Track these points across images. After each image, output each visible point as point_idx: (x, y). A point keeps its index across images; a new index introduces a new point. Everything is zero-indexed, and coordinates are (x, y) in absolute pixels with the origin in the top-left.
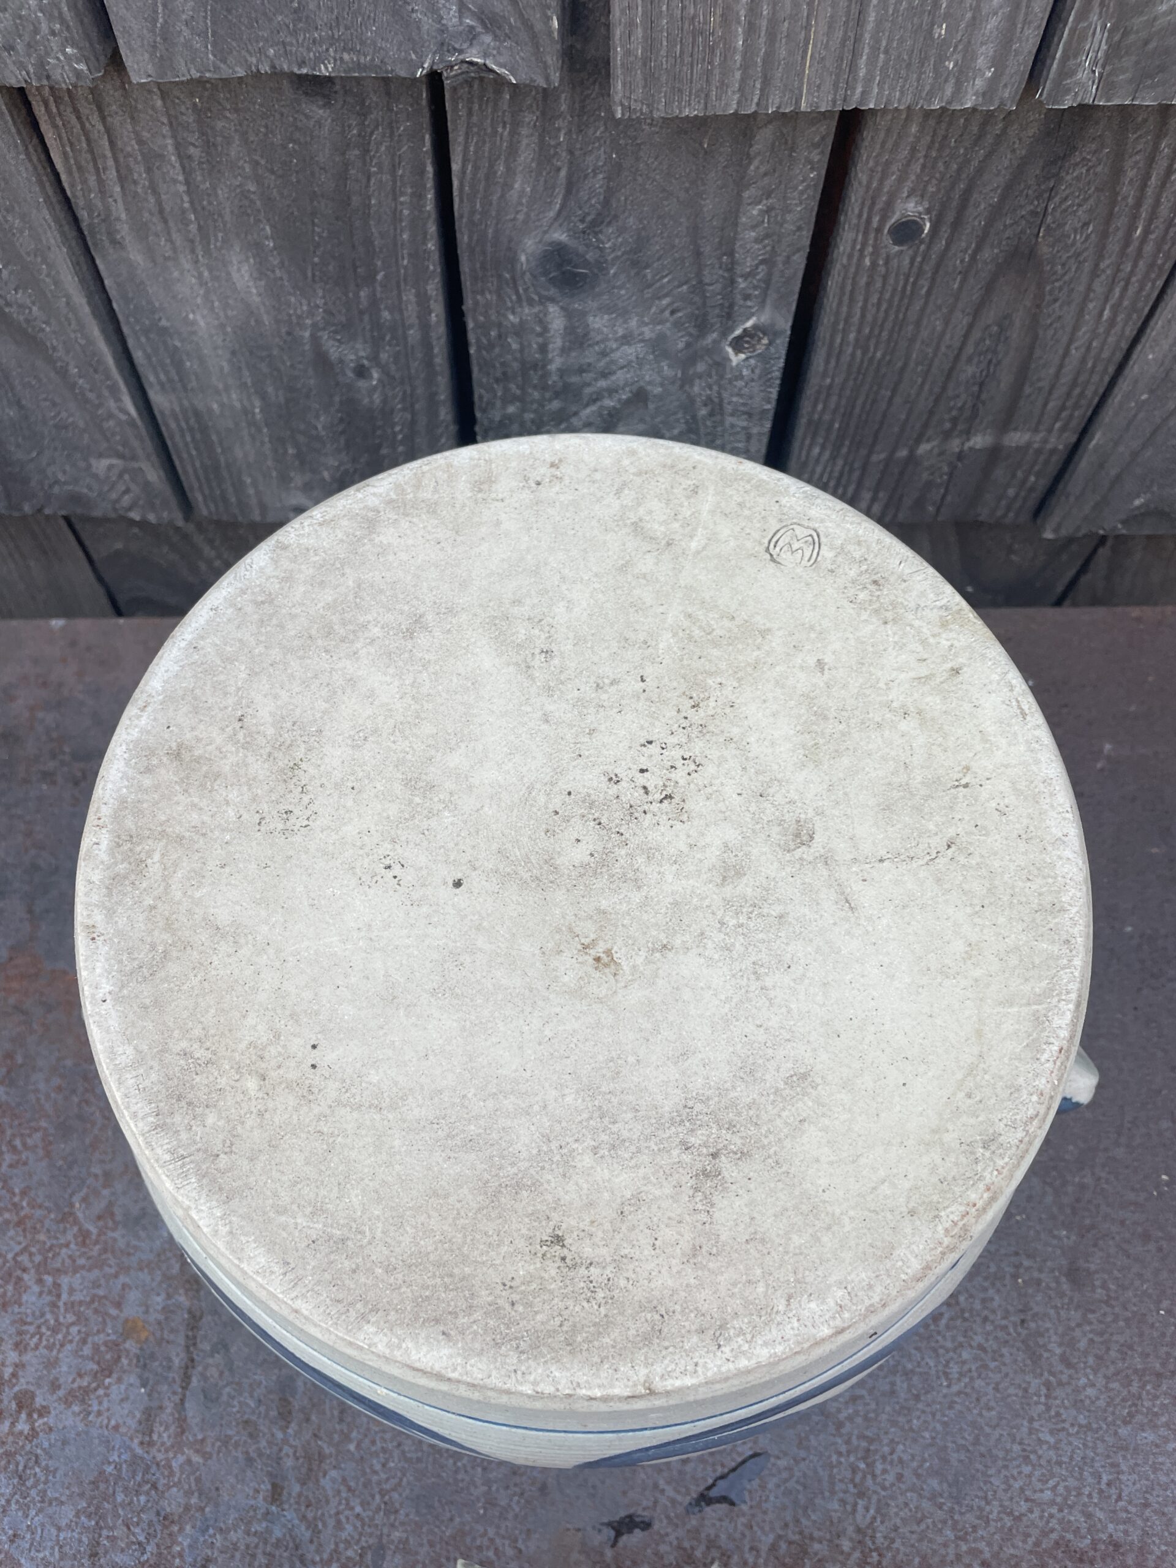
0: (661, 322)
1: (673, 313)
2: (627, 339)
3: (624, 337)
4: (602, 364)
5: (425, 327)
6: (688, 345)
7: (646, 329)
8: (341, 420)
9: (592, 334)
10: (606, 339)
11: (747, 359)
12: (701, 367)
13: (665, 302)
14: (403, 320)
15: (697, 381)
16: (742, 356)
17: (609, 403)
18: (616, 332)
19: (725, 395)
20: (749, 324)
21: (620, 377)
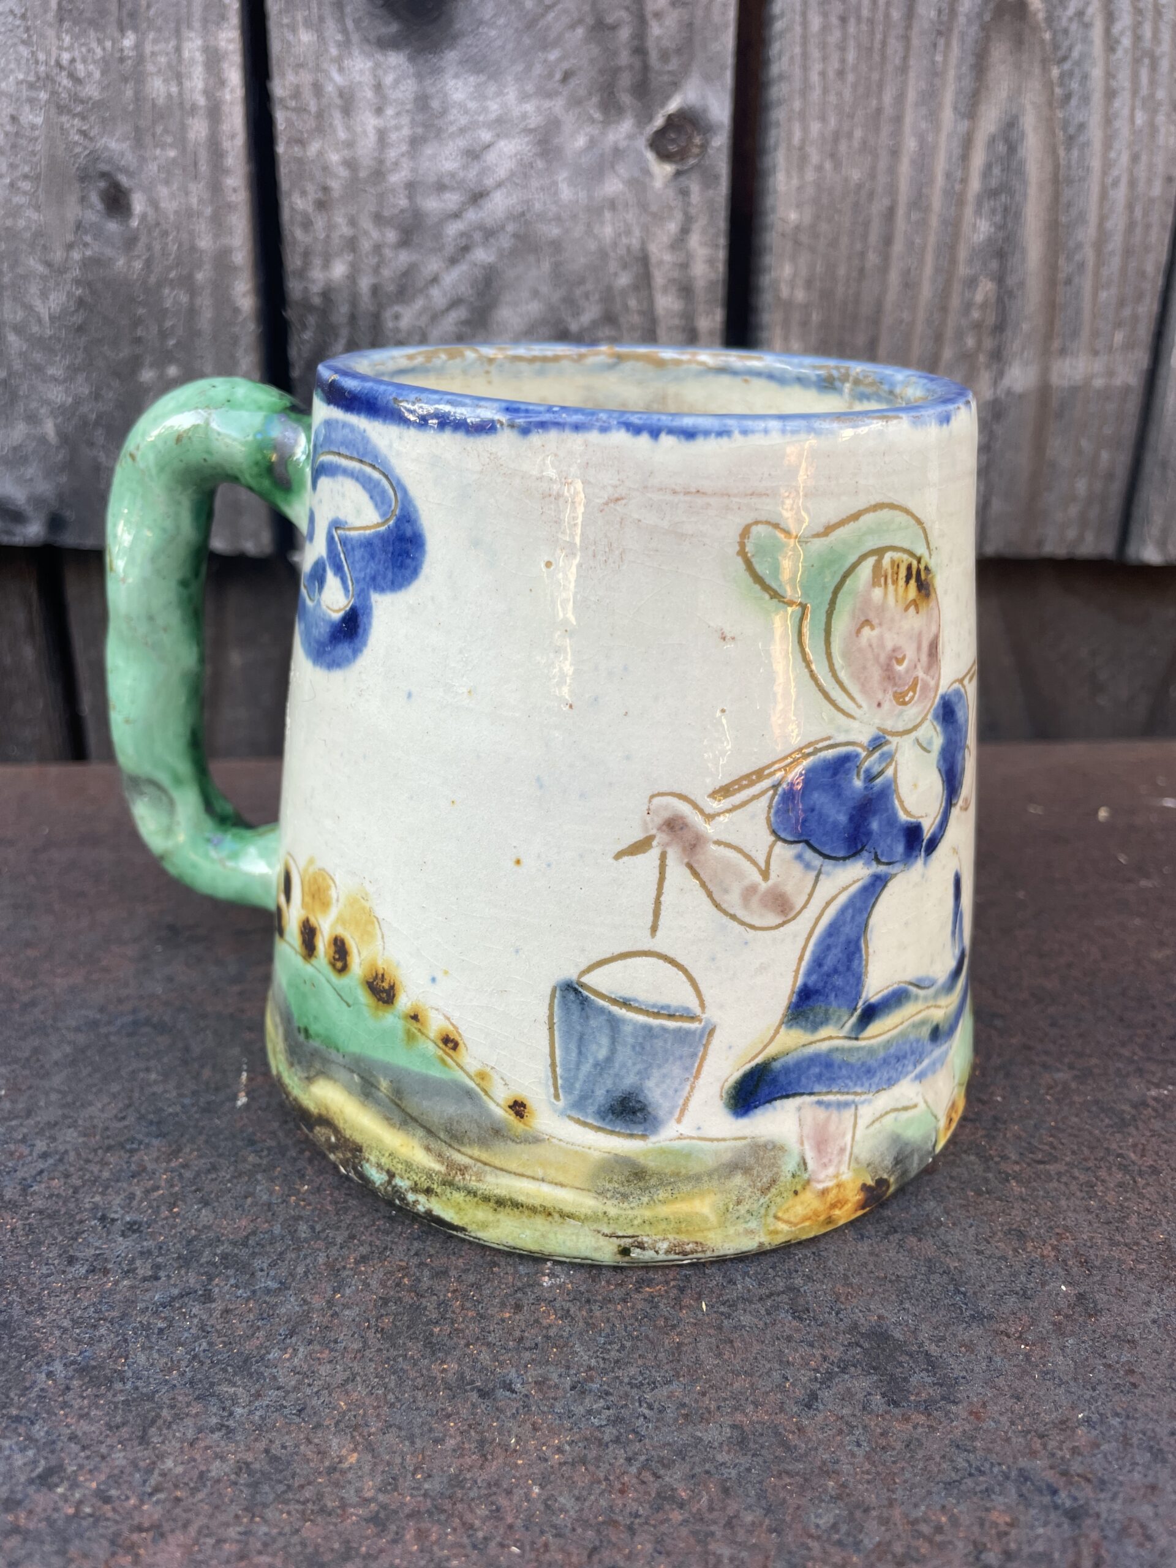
0: (550, 95)
1: (567, 77)
2: (502, 125)
3: (499, 121)
4: (472, 174)
5: (214, 113)
6: (592, 143)
7: (529, 107)
8: (81, 302)
9: (454, 114)
10: (472, 126)
11: (678, 174)
12: (613, 186)
13: (553, 56)
14: (180, 93)
15: (608, 215)
16: (669, 169)
17: (482, 255)
18: (485, 110)
19: (654, 249)
20: (673, 105)
21: (499, 204)
